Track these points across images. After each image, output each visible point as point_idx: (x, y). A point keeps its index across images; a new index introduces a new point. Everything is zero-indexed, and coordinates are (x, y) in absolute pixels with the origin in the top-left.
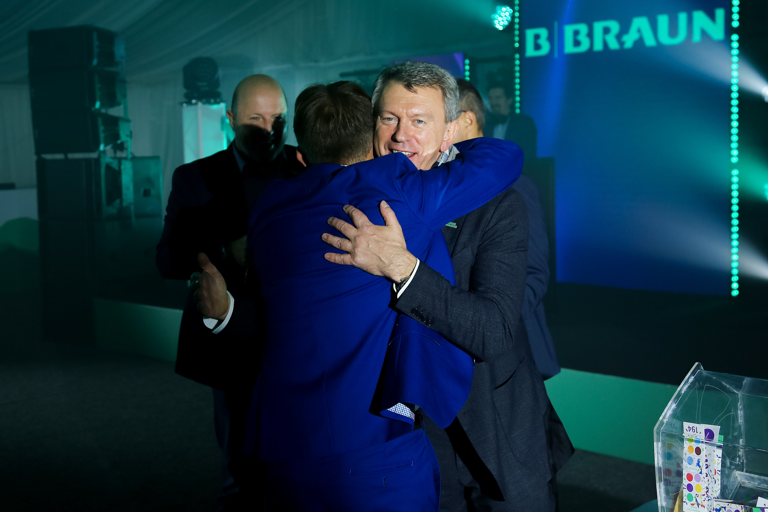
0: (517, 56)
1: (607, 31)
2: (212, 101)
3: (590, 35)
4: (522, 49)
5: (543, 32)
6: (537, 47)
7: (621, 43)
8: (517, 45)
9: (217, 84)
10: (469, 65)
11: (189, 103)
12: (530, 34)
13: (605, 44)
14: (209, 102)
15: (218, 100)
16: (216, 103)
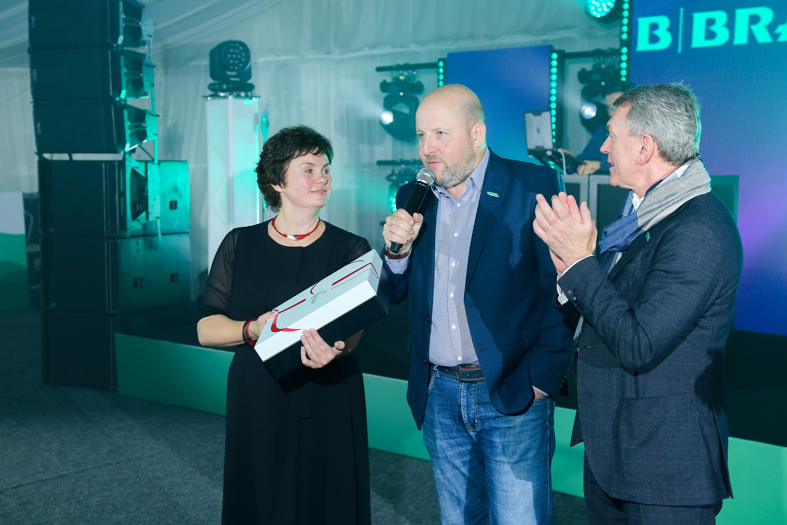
0: (625, 50)
1: (754, 20)
2: (243, 94)
3: (730, 25)
4: (631, 42)
5: (663, 22)
6: (654, 39)
7: (775, 36)
8: (625, 36)
9: (249, 75)
10: (557, 60)
11: (215, 96)
12: (644, 23)
13: (751, 35)
14: (238, 96)
15: (249, 94)
16: (247, 96)
